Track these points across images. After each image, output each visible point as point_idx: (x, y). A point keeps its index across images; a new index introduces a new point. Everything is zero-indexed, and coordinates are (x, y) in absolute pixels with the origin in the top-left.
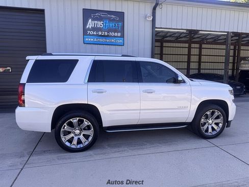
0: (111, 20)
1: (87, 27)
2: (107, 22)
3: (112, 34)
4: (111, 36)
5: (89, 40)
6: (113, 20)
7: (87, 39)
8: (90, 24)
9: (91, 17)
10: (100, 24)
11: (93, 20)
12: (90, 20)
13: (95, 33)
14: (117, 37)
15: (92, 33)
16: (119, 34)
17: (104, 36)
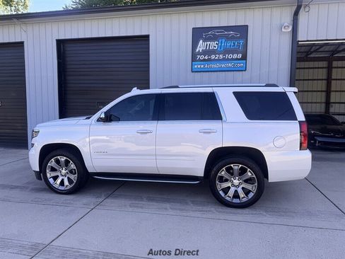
0: (228, 38)
1: (197, 50)
2: (224, 41)
3: (230, 56)
4: (228, 59)
5: (199, 66)
6: (233, 38)
7: (196, 66)
8: (201, 46)
9: (202, 37)
10: (213, 45)
11: (205, 40)
12: (201, 42)
13: (206, 58)
14: (237, 59)
15: (202, 57)
16: (240, 56)
17: (219, 60)
